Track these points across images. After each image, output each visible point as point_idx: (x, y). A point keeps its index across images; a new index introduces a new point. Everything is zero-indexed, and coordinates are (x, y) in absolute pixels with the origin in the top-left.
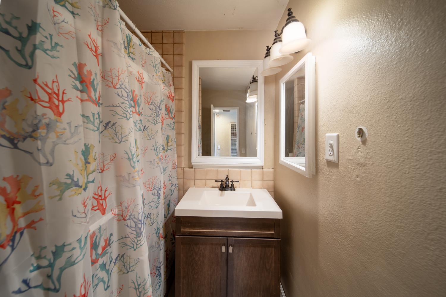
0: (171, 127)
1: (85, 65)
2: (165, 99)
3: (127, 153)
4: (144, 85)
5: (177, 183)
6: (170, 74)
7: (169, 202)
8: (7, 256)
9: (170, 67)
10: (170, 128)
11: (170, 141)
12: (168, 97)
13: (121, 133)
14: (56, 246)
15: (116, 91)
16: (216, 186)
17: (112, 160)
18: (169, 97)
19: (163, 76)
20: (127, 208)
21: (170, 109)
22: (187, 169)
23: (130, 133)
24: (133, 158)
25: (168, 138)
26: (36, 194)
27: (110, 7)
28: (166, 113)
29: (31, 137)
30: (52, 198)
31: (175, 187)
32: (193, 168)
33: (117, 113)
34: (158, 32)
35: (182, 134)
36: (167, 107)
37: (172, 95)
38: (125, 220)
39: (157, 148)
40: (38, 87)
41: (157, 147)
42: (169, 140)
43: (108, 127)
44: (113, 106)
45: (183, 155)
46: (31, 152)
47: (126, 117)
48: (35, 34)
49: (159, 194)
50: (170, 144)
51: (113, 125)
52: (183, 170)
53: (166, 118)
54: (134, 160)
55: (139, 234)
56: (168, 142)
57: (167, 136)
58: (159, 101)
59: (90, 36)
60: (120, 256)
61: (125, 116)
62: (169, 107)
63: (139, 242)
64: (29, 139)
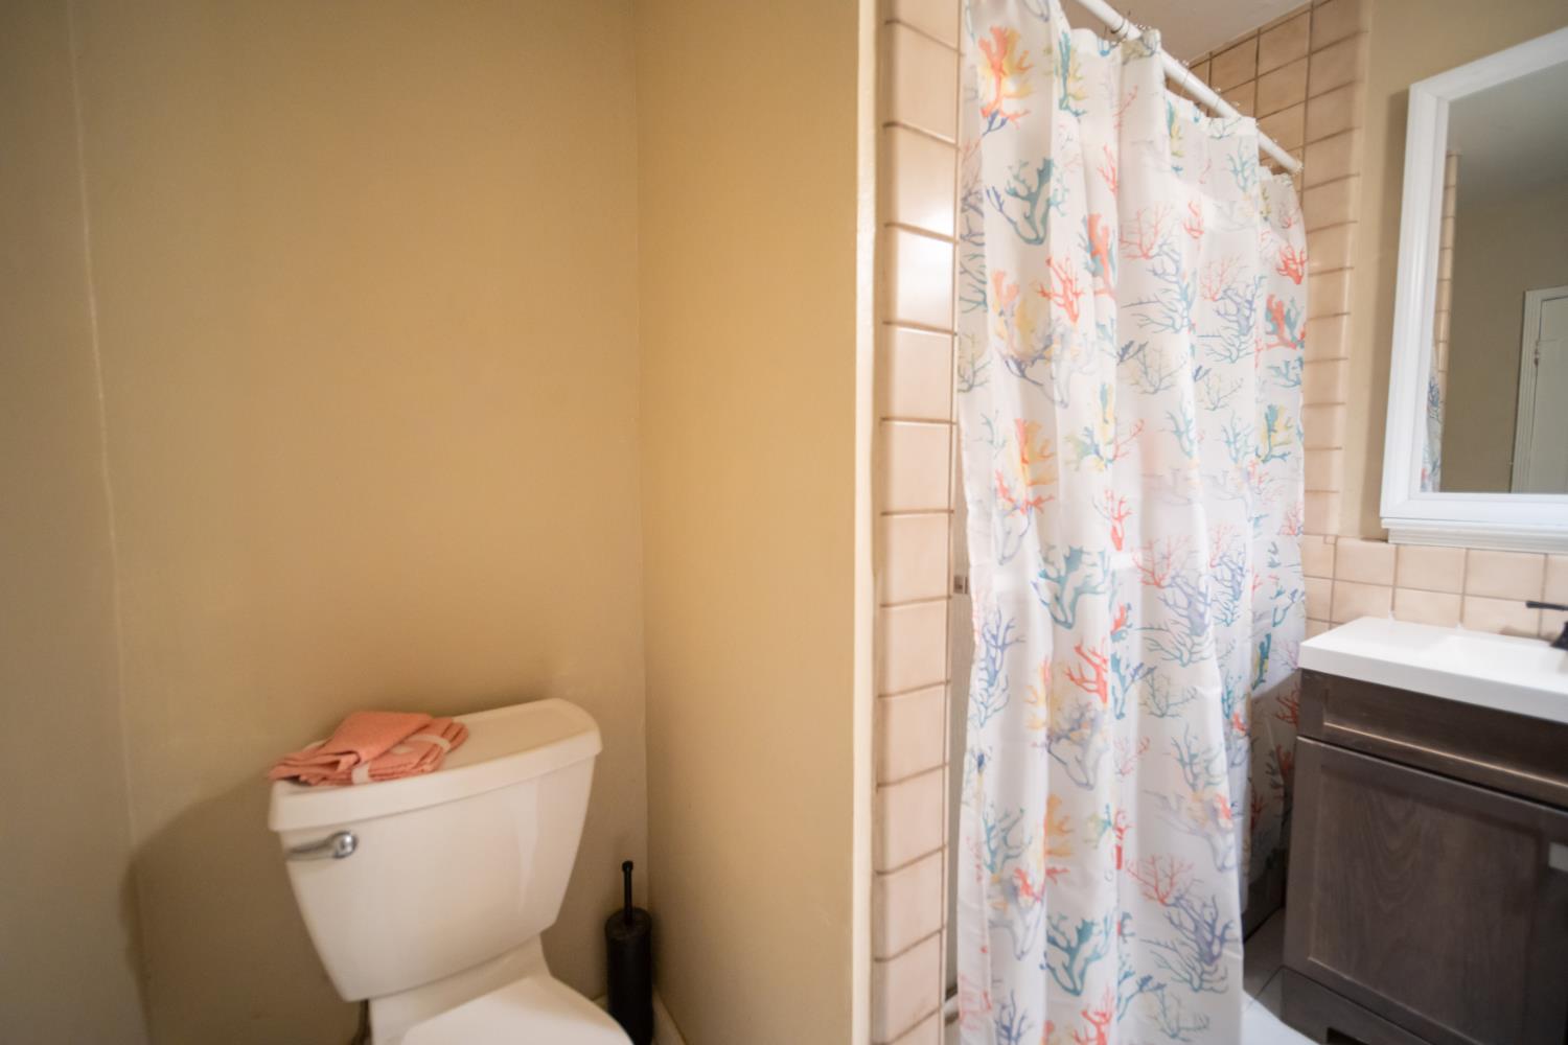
0: (1286, 376)
1: (1099, 216)
2: (1265, 277)
3: (1172, 418)
4: (1204, 239)
5: (1301, 589)
6: (1287, 182)
7: (1265, 640)
8: (1023, 530)
9: (1292, 155)
10: (1282, 381)
11: (1279, 425)
12: (1279, 270)
13: (1160, 369)
14: (1071, 548)
15: (1148, 264)
16: (1534, 630)
17: (1134, 435)
18: (1282, 267)
19: (1263, 194)
20: (1166, 557)
21: (1285, 310)
22: (1353, 544)
23: (1181, 367)
24: (1188, 431)
25: (1271, 416)
26: (1046, 453)
27: (1141, 56)
28: (1270, 327)
29: (1042, 357)
30: (1067, 463)
31: (1293, 602)
32: (1386, 541)
33: (1149, 319)
34: (1236, 42)
35: (1338, 404)
36: (1274, 306)
37: (1294, 259)
38: (1158, 585)
39: (1236, 435)
40: (1052, 273)
41: (1238, 434)
42: (1276, 423)
43: (1127, 356)
44: (1141, 303)
45: (1334, 487)
46: (1041, 382)
47: (1173, 326)
48: (1048, 180)
49: (1239, 584)
50: (1278, 437)
51: (1139, 350)
52: (1335, 544)
53: (1269, 346)
54: (1192, 435)
55: (1197, 629)
56: (1271, 430)
57: (1270, 407)
58: (1251, 282)
59: (1105, 149)
60: (1145, 668)
61: (1170, 322)
62: (1280, 305)
63: (1196, 649)
64: (1039, 363)
